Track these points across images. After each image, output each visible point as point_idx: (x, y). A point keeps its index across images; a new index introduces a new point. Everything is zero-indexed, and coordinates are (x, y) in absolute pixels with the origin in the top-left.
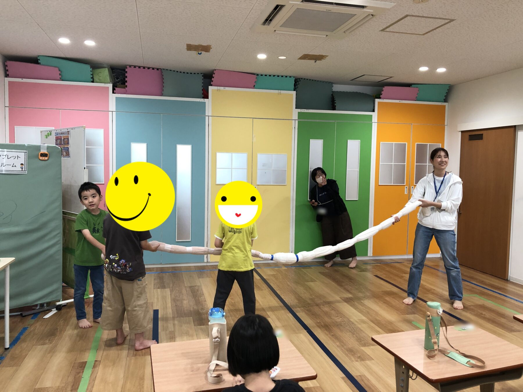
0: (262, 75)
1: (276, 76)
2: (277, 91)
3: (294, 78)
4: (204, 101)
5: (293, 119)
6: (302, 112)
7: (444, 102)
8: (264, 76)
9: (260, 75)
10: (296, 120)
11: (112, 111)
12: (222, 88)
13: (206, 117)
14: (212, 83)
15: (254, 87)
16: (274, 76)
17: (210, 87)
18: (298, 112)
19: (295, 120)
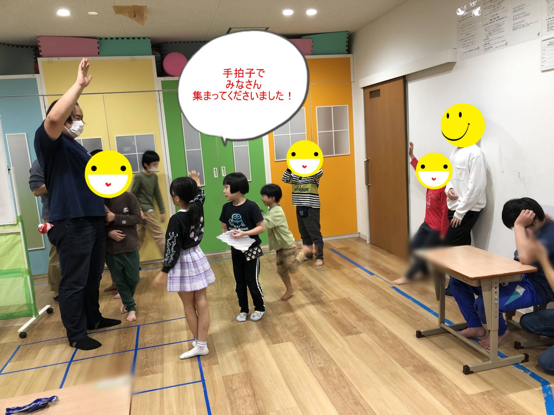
0: (106, 39)
1: (125, 39)
2: (130, 57)
3: (149, 39)
4: (33, 77)
5: (156, 90)
6: (167, 80)
7: (348, 54)
8: (109, 39)
9: (103, 39)
10: (161, 91)
12: (55, 59)
13: (40, 97)
14: (41, 54)
15: (99, 53)
16: (123, 38)
17: (39, 59)
18: (162, 81)
19: (159, 91)
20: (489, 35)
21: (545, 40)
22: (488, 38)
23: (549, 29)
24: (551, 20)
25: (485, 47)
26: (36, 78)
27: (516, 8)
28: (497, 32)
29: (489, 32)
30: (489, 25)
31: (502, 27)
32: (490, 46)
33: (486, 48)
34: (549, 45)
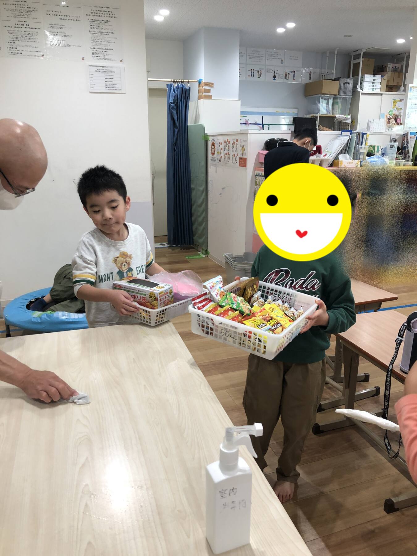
20: (16, 40)
21: (92, 66)
22: (14, 42)
23: (94, 57)
24: (96, 50)
25: (9, 50)
27: (53, 25)
28: (29, 40)
29: (16, 37)
30: (13, 29)
31: (35, 37)
32: (18, 52)
33: (12, 52)
34: (97, 71)
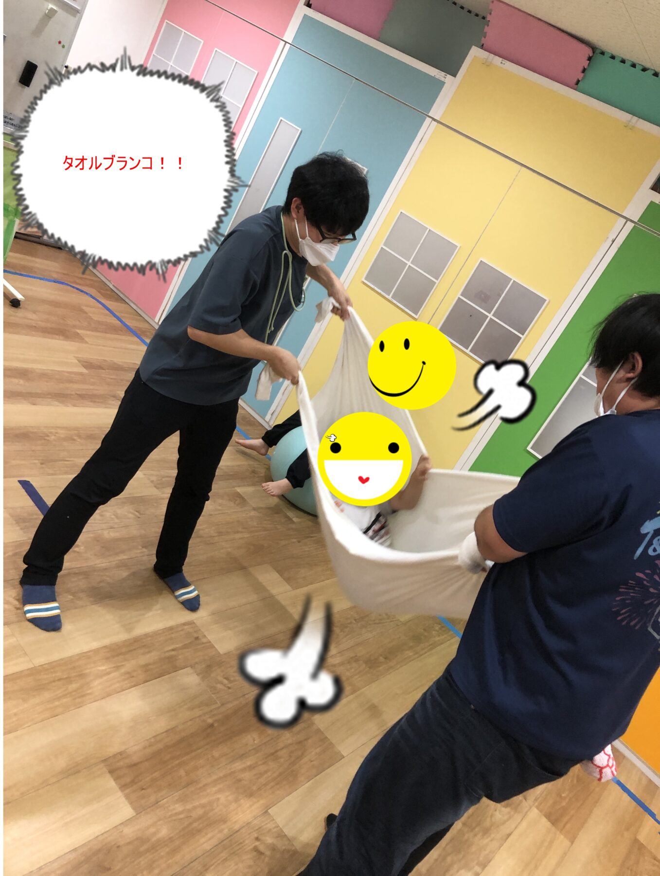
0: (613, 57)
1: (649, 73)
2: (629, 116)
4: (442, 79)
5: (624, 214)
8: (617, 60)
9: (607, 56)
10: (633, 222)
11: (286, 42)
12: (498, 61)
13: (428, 118)
15: (578, 82)
16: (644, 70)
17: (473, 49)
18: (652, 201)
19: (627, 219)
26: (445, 83)
